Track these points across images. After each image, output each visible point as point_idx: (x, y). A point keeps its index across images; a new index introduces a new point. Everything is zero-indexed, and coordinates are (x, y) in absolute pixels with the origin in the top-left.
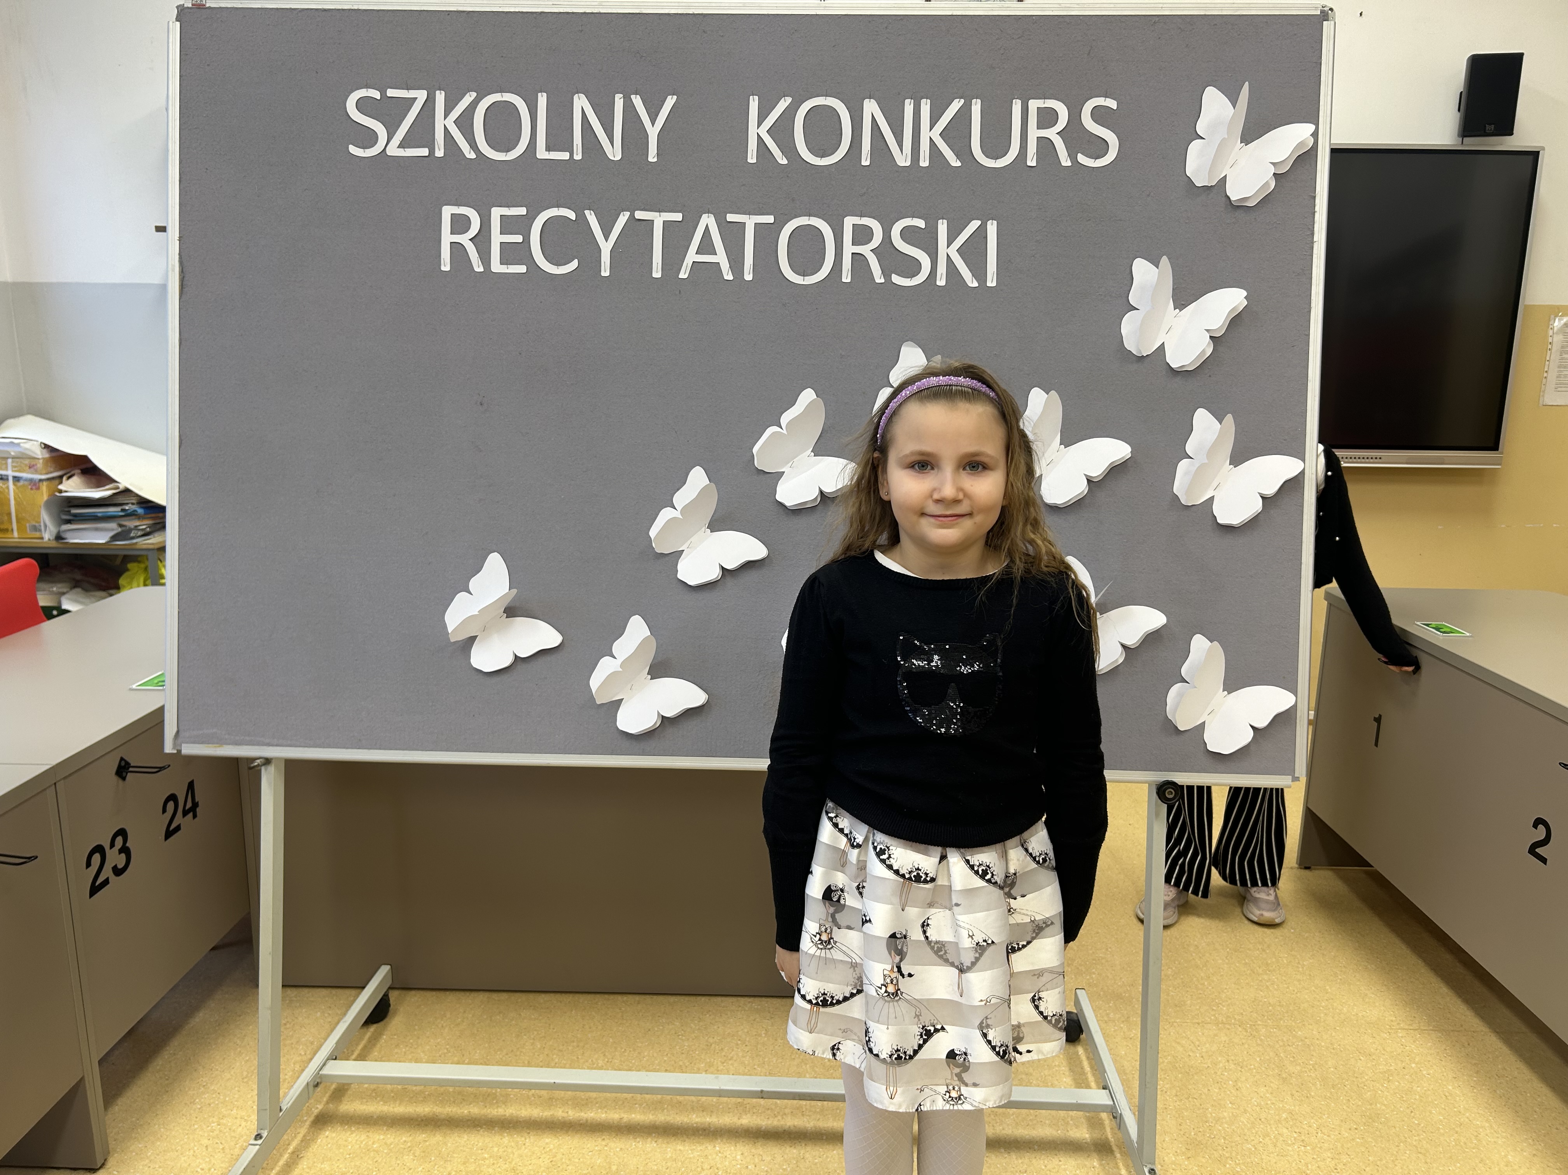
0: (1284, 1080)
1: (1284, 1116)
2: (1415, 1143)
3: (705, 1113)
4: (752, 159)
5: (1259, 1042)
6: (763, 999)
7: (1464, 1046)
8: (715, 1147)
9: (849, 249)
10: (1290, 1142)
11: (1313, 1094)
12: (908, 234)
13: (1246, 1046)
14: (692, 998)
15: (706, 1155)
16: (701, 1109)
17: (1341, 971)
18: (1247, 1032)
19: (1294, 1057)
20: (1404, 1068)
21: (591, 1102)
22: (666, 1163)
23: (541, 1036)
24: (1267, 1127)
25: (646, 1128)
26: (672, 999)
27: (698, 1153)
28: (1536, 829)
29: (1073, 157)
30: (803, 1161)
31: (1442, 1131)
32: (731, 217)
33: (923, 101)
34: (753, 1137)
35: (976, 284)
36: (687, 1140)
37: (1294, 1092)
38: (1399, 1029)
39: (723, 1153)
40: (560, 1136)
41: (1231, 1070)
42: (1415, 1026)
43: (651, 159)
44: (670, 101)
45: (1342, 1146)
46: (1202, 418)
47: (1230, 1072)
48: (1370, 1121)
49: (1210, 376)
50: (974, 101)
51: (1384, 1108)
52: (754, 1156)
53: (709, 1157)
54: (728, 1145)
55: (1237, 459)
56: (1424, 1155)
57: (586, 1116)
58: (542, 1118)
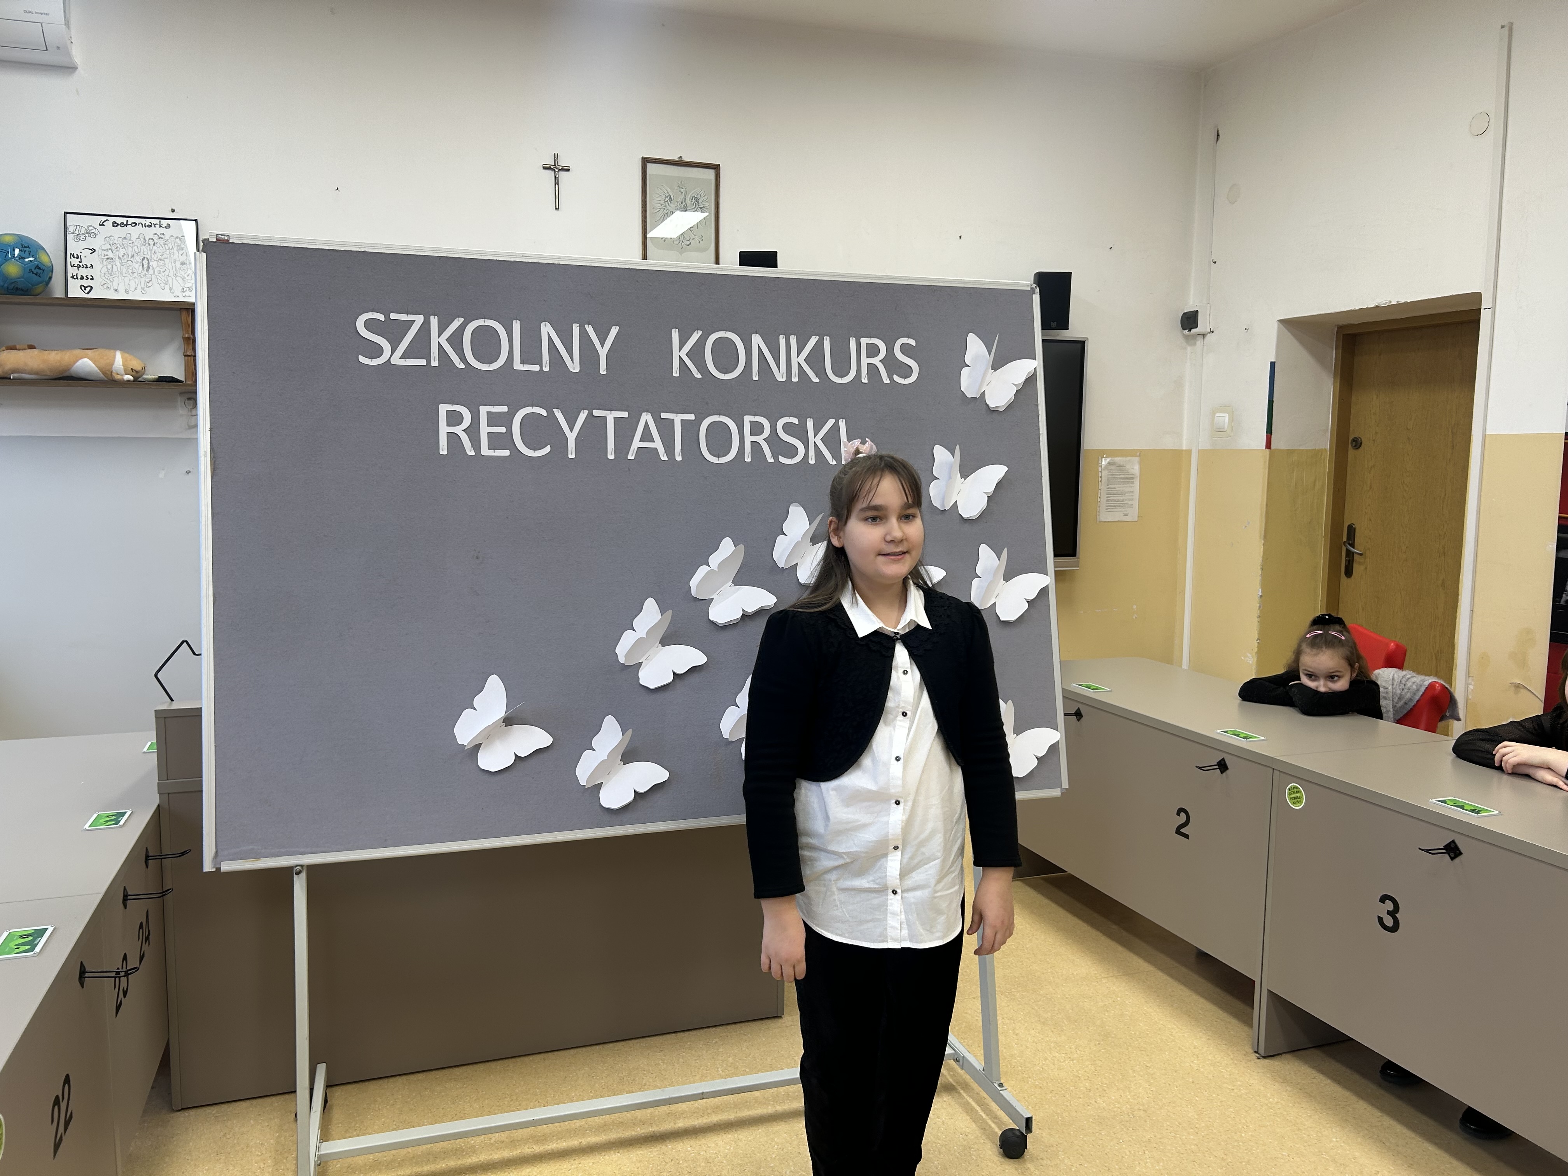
0: (1044, 1023)
1: (1052, 1045)
2: (1137, 1045)
3: (646, 1126)
4: (676, 374)
5: (1018, 1003)
6: (647, 1039)
7: (1144, 982)
8: (667, 1146)
9: (748, 439)
10: (1062, 1060)
11: (1064, 1028)
12: (787, 428)
13: (1011, 1006)
14: (589, 1048)
15: (664, 1153)
16: (641, 1124)
17: (1052, 948)
18: (1008, 998)
19: (1044, 1008)
20: (1114, 1002)
21: (549, 1136)
22: (635, 1164)
23: (474, 1098)
24: (1044, 1054)
25: (605, 1145)
26: (572, 1051)
27: (657, 1153)
28: (1179, 816)
29: (891, 378)
30: (739, 1141)
31: (1150, 1035)
32: (664, 415)
33: (792, 336)
34: (693, 1134)
35: (834, 463)
36: (642, 1146)
37: (1053, 1029)
38: (1102, 978)
39: (675, 1149)
40: (537, 1165)
41: (1007, 1024)
42: (1111, 974)
43: (602, 372)
44: (614, 331)
45: (1095, 1056)
46: (985, 551)
47: (1008, 1025)
48: (1105, 1037)
49: (986, 522)
50: (825, 338)
51: (1111, 1028)
52: (700, 1145)
53: (667, 1154)
54: (676, 1143)
55: (1008, 577)
56: (1145, 1051)
57: (550, 1147)
58: (513, 1156)
